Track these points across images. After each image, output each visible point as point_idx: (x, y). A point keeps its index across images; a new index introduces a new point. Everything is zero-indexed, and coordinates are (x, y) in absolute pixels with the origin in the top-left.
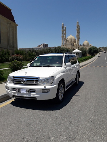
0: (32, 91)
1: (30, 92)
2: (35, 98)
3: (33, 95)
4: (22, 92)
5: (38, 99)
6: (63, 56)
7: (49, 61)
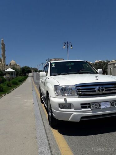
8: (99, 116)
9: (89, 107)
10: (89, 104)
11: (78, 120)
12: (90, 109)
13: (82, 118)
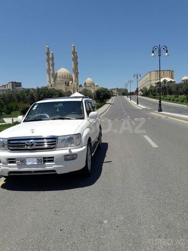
0: (47, 159)
1: (45, 161)
2: (54, 171)
3: (49, 166)
4: (28, 163)
5: (59, 172)
6: (82, 102)
7: (58, 110)
8: (30, 172)
9: (15, 162)
10: (15, 159)
12: (15, 165)
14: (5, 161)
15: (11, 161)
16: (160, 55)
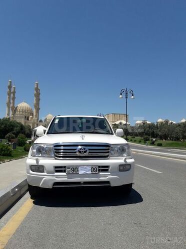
0: (101, 168)
2: (108, 182)
3: (104, 177)
4: (81, 172)
5: (113, 184)
8: (79, 183)
9: (65, 171)
10: (65, 167)
11: (50, 186)
12: (65, 174)
13: (55, 184)
14: (53, 169)
15: (59, 169)
16: (127, 98)
